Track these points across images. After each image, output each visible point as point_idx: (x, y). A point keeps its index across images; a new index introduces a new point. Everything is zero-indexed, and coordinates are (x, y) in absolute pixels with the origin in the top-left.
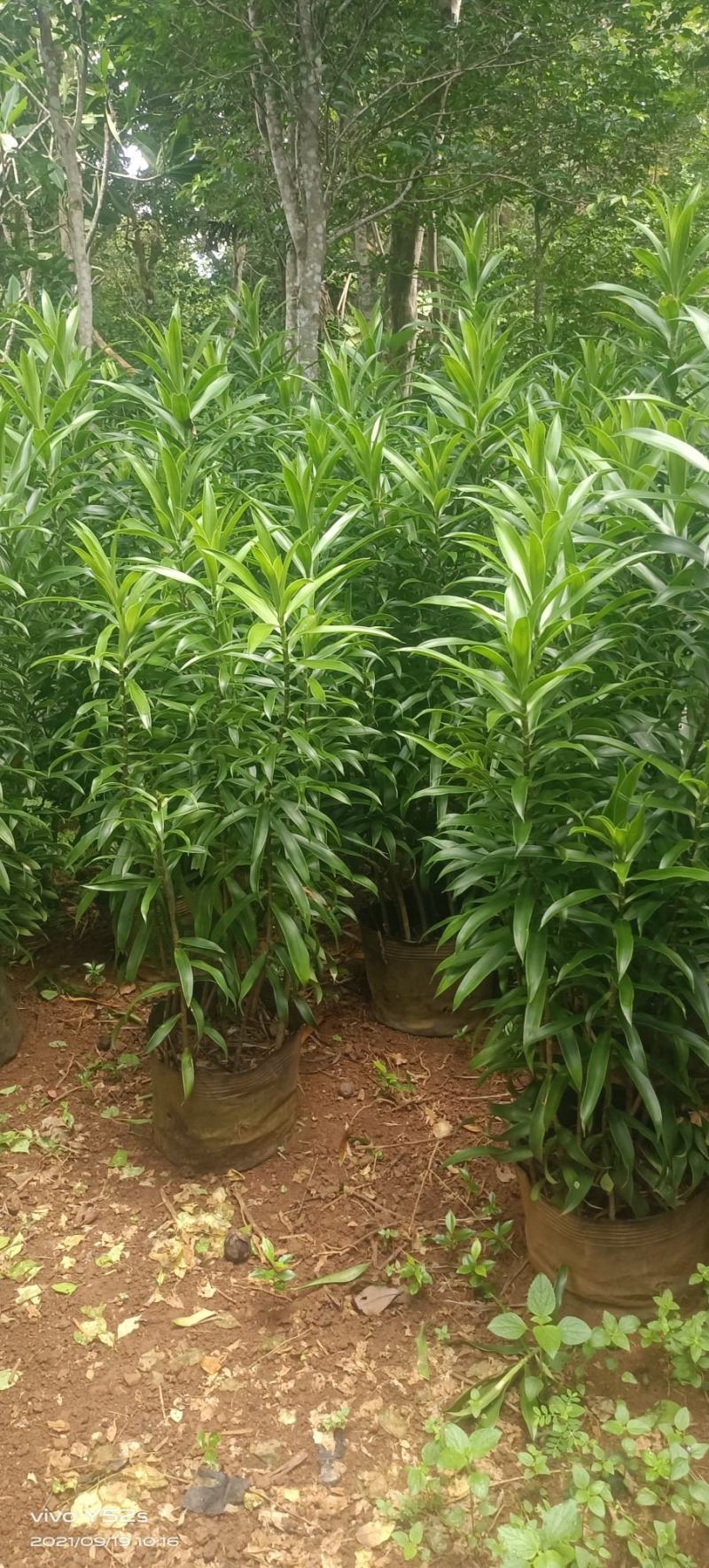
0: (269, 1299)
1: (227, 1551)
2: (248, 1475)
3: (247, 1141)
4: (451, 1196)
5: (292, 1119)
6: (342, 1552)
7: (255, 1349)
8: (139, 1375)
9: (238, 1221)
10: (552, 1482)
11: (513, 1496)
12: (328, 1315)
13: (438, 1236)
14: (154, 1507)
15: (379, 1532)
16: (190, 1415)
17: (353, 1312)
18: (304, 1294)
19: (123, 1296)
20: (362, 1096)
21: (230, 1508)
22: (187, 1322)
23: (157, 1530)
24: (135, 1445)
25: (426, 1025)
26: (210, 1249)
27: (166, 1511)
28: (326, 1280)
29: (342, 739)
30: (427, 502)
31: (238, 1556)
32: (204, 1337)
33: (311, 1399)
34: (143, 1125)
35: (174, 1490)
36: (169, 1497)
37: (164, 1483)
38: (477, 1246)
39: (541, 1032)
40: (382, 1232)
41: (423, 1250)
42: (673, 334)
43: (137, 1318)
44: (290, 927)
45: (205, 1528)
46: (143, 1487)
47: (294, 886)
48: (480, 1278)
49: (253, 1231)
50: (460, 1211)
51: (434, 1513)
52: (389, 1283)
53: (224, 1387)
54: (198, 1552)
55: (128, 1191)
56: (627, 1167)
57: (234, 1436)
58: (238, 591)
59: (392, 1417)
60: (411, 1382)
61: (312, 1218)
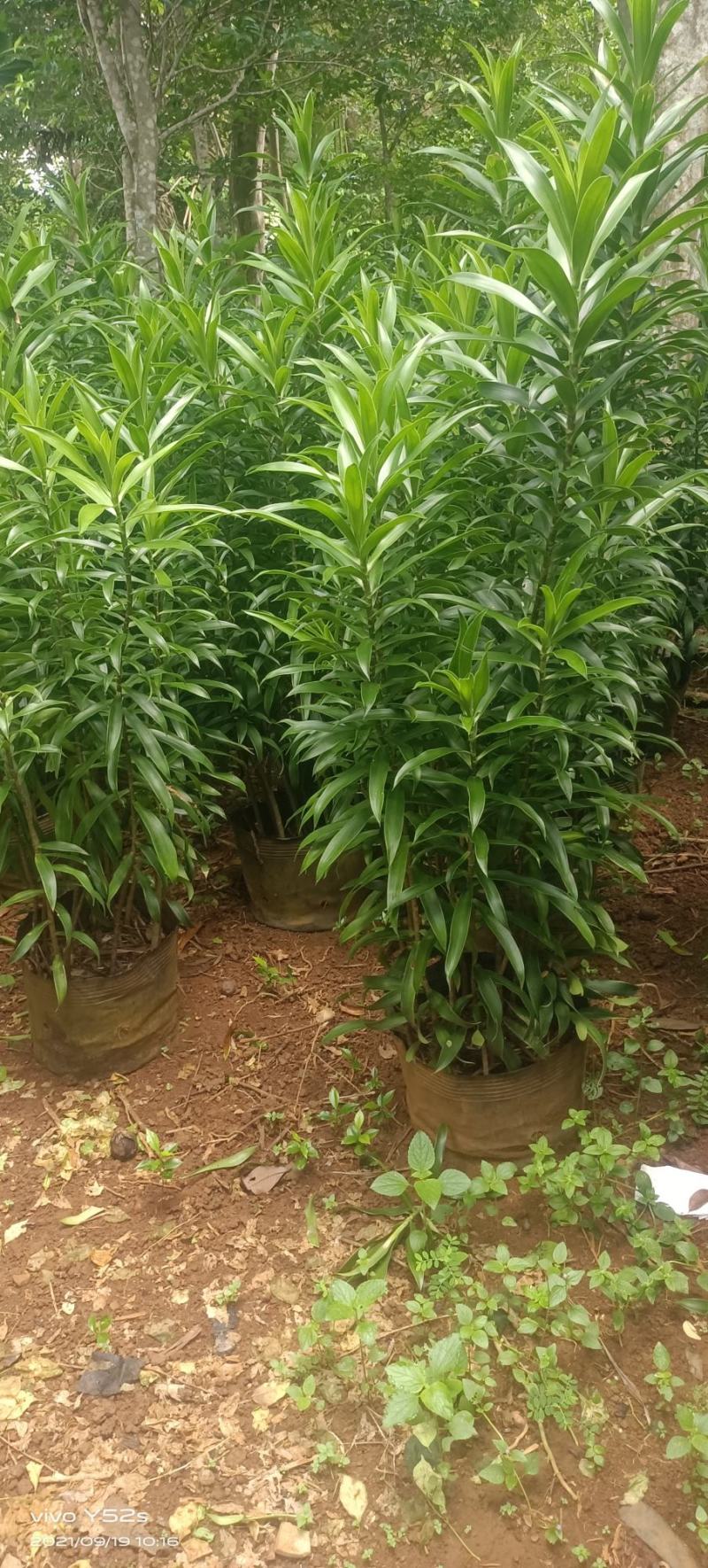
0: (158, 1191)
1: (125, 1426)
2: (143, 1355)
3: (128, 1044)
4: (335, 1077)
5: (174, 1021)
6: (239, 1413)
7: (145, 1239)
8: (28, 1275)
9: (123, 1121)
10: (441, 1327)
11: (403, 1344)
12: (217, 1199)
13: (322, 1113)
14: (50, 1395)
15: (274, 1391)
16: (82, 1307)
17: (242, 1193)
18: (193, 1182)
19: (8, 1203)
20: (244, 992)
21: (126, 1387)
22: (75, 1220)
23: (53, 1416)
24: (28, 1340)
25: (306, 921)
26: (96, 1149)
27: (62, 1398)
28: (214, 1166)
29: (197, 634)
30: (269, 385)
31: (136, 1429)
32: (94, 1233)
33: (204, 1278)
34: (23, 1041)
35: (69, 1377)
36: (64, 1384)
37: (59, 1372)
38: (360, 1117)
39: (404, 896)
40: (268, 1115)
41: (309, 1129)
42: (504, 197)
43: (24, 1222)
44: (155, 825)
45: (102, 1407)
46: (37, 1378)
47: (156, 783)
48: (364, 1146)
49: (139, 1128)
50: (344, 1089)
51: (327, 1367)
52: (277, 1163)
53: (116, 1277)
54: (95, 1431)
55: (9, 1104)
56: (496, 1020)
57: (127, 1320)
58: (70, 474)
59: (284, 1285)
60: (301, 1252)
61: (199, 1110)
